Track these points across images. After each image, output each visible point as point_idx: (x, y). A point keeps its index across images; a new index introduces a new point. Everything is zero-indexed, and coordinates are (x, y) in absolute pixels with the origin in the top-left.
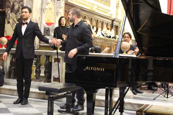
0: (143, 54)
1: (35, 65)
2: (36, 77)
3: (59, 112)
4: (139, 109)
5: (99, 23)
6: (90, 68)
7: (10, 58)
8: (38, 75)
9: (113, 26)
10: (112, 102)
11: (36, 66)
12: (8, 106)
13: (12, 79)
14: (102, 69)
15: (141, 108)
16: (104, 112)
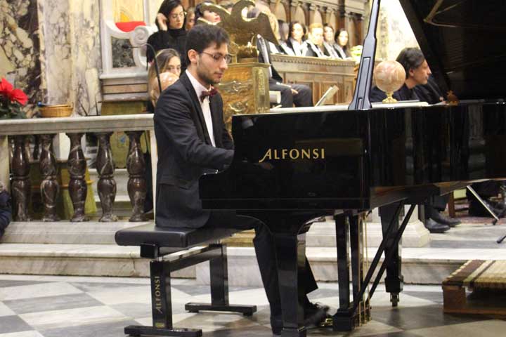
0: (450, 94)
1: (95, 170)
2: (101, 209)
3: (190, 312)
4: (450, 277)
5: (296, 8)
6: (280, 154)
7: (7, 150)
8: (107, 198)
9: (344, 16)
10: (362, 264)
11: (99, 171)
12: (20, 309)
13: (23, 220)
14: (319, 152)
15: (459, 273)
16: (338, 298)
